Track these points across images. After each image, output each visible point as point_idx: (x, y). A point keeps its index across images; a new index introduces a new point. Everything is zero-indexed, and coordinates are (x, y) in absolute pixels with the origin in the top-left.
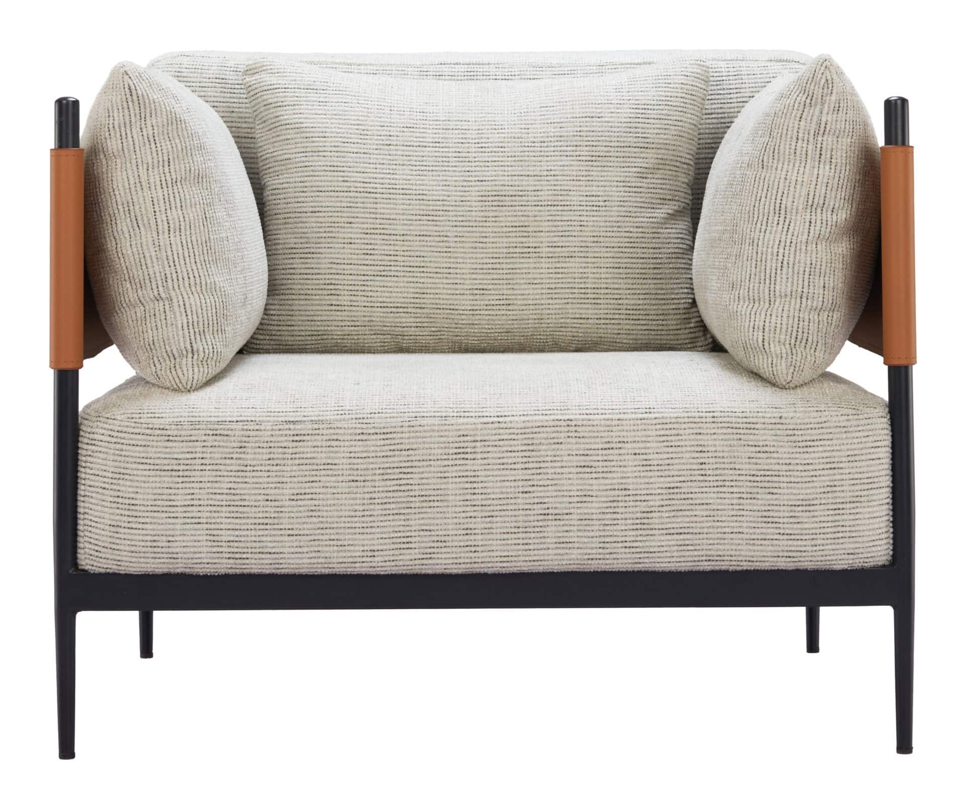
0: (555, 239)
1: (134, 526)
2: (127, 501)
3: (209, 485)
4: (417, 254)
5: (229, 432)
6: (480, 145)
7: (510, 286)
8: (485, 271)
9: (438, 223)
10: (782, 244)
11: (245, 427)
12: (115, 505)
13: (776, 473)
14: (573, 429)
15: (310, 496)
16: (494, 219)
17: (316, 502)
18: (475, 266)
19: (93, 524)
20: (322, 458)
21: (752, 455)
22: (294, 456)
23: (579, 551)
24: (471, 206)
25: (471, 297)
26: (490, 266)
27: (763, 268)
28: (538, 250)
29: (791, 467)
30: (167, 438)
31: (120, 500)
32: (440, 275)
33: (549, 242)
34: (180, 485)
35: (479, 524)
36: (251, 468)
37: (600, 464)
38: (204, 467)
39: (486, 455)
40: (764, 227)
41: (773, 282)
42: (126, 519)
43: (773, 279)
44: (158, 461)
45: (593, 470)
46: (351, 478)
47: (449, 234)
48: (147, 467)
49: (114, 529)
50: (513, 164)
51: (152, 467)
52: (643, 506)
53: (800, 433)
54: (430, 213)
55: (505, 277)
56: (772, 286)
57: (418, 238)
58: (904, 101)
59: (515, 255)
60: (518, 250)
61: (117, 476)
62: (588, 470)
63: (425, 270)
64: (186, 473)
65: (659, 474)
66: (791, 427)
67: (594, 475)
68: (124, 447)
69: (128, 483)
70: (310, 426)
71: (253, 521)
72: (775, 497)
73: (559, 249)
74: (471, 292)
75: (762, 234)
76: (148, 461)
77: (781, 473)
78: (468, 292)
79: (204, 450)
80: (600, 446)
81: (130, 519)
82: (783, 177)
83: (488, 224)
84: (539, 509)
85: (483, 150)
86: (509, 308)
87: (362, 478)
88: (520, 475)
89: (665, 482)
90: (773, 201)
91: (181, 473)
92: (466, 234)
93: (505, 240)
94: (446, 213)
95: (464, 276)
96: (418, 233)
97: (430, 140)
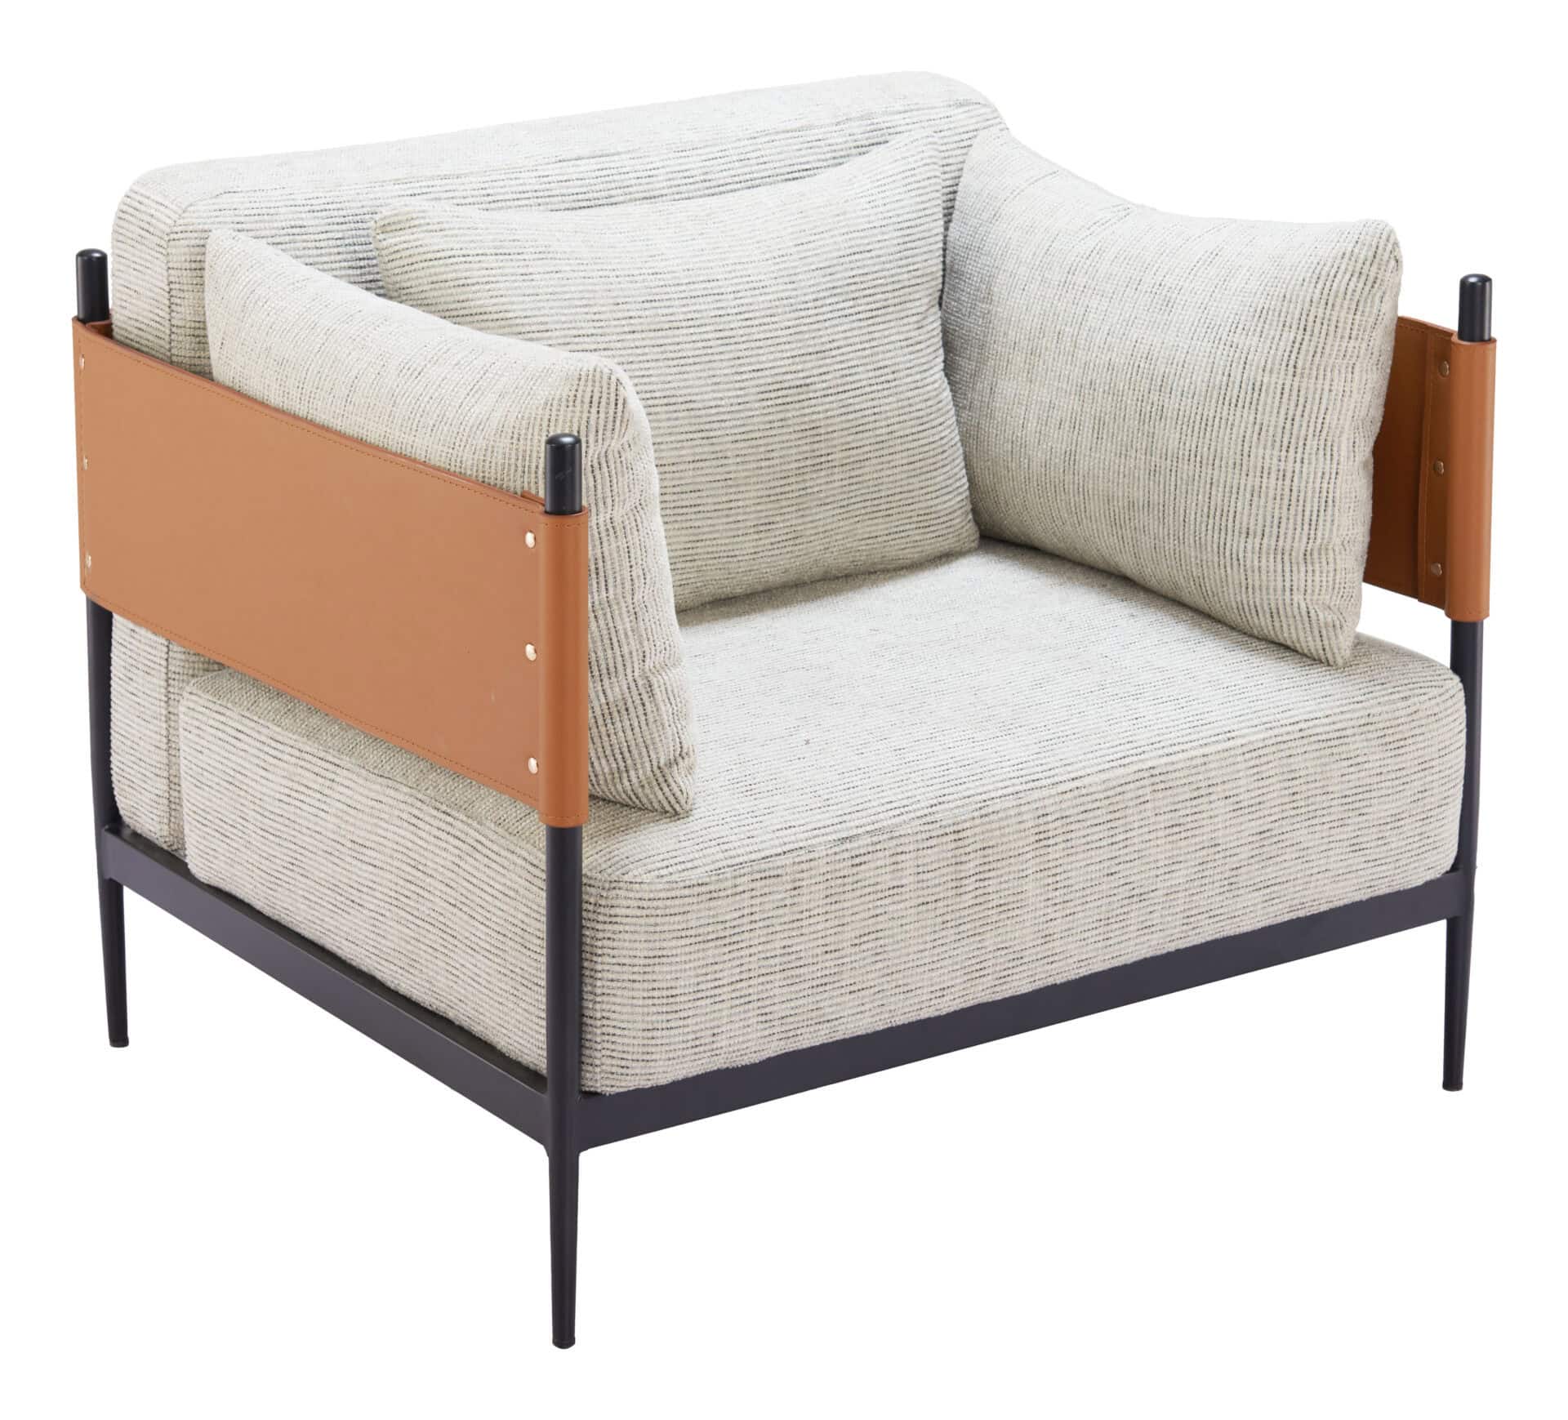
0: (849, 439)
1: (672, 1024)
2: (665, 993)
3: (760, 948)
4: (691, 488)
5: (779, 872)
6: (742, 317)
7: (800, 513)
8: (772, 498)
9: (714, 440)
10: (1327, 476)
11: (797, 860)
12: (650, 1002)
13: (1368, 788)
14: (1157, 779)
15: (873, 936)
16: (780, 424)
17: (882, 942)
18: (760, 494)
19: (618, 1032)
20: (887, 880)
21: (1346, 771)
22: (855, 886)
23: (1161, 934)
24: (751, 410)
25: (756, 536)
26: (778, 490)
27: (1300, 508)
28: (830, 458)
29: (1383, 778)
30: (709, 896)
31: (656, 994)
32: (720, 513)
33: (843, 444)
34: (726, 958)
35: (1058, 926)
36: (808, 914)
37: (1189, 819)
38: (754, 926)
39: (1069, 836)
40: (1299, 456)
41: (1313, 527)
42: (665, 1017)
43: (1314, 523)
44: (701, 931)
45: (1182, 828)
46: (920, 900)
47: (729, 454)
48: (688, 941)
49: (650, 1034)
50: (789, 339)
51: (693, 940)
52: (1233, 862)
53: (1390, 731)
54: (702, 427)
55: (794, 502)
56: (1312, 532)
57: (692, 466)
58: (1485, 280)
59: (805, 470)
60: (808, 462)
61: (651, 961)
62: (1176, 829)
63: (700, 508)
64: (735, 939)
65: (1250, 817)
66: (1381, 726)
67: (1183, 835)
68: (659, 920)
69: (665, 969)
70: (869, 841)
71: (810, 984)
72: (1365, 817)
73: (854, 452)
74: (756, 529)
75: (1298, 464)
76: (689, 933)
77: (1372, 787)
78: (752, 530)
79: (753, 902)
80: (1187, 796)
81: (669, 1017)
82: (1327, 388)
83: (774, 432)
84: (1124, 892)
85: (749, 323)
86: (797, 541)
87: (934, 898)
88: (1105, 854)
89: (1255, 826)
90: (1313, 420)
91: (727, 941)
92: (750, 451)
93: (794, 451)
94: (723, 424)
95: (748, 510)
96: (691, 459)
97: (681, 317)
